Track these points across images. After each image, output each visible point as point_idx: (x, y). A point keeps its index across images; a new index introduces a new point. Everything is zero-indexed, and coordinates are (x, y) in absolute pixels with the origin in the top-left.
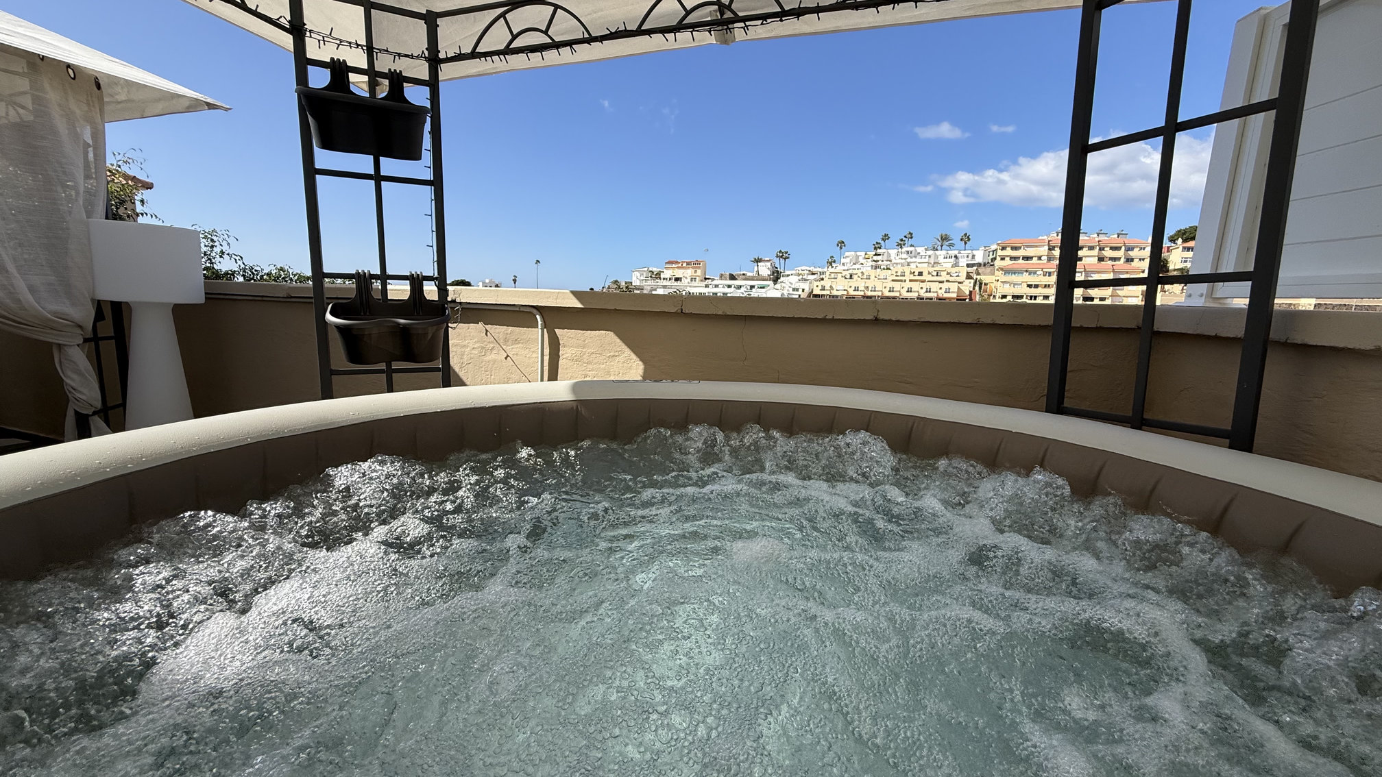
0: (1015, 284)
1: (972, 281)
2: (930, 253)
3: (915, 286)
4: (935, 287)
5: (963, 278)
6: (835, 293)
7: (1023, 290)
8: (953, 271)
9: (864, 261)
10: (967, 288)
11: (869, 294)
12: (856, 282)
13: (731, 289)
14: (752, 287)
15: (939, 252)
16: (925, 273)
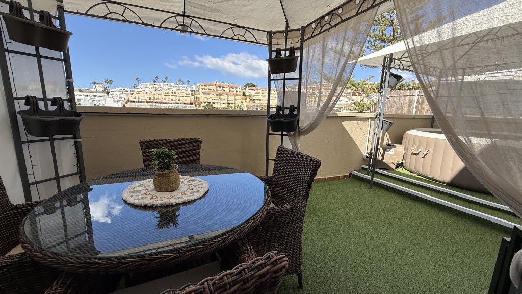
0: (208, 98)
1: (194, 97)
2: (177, 85)
3: (174, 98)
4: (181, 98)
5: (190, 95)
6: (141, 100)
7: (210, 100)
8: (187, 93)
9: (150, 87)
10: (192, 99)
11: (156, 101)
12: (149, 96)
13: (82, 97)
14: (95, 96)
15: (180, 85)
16: (177, 93)
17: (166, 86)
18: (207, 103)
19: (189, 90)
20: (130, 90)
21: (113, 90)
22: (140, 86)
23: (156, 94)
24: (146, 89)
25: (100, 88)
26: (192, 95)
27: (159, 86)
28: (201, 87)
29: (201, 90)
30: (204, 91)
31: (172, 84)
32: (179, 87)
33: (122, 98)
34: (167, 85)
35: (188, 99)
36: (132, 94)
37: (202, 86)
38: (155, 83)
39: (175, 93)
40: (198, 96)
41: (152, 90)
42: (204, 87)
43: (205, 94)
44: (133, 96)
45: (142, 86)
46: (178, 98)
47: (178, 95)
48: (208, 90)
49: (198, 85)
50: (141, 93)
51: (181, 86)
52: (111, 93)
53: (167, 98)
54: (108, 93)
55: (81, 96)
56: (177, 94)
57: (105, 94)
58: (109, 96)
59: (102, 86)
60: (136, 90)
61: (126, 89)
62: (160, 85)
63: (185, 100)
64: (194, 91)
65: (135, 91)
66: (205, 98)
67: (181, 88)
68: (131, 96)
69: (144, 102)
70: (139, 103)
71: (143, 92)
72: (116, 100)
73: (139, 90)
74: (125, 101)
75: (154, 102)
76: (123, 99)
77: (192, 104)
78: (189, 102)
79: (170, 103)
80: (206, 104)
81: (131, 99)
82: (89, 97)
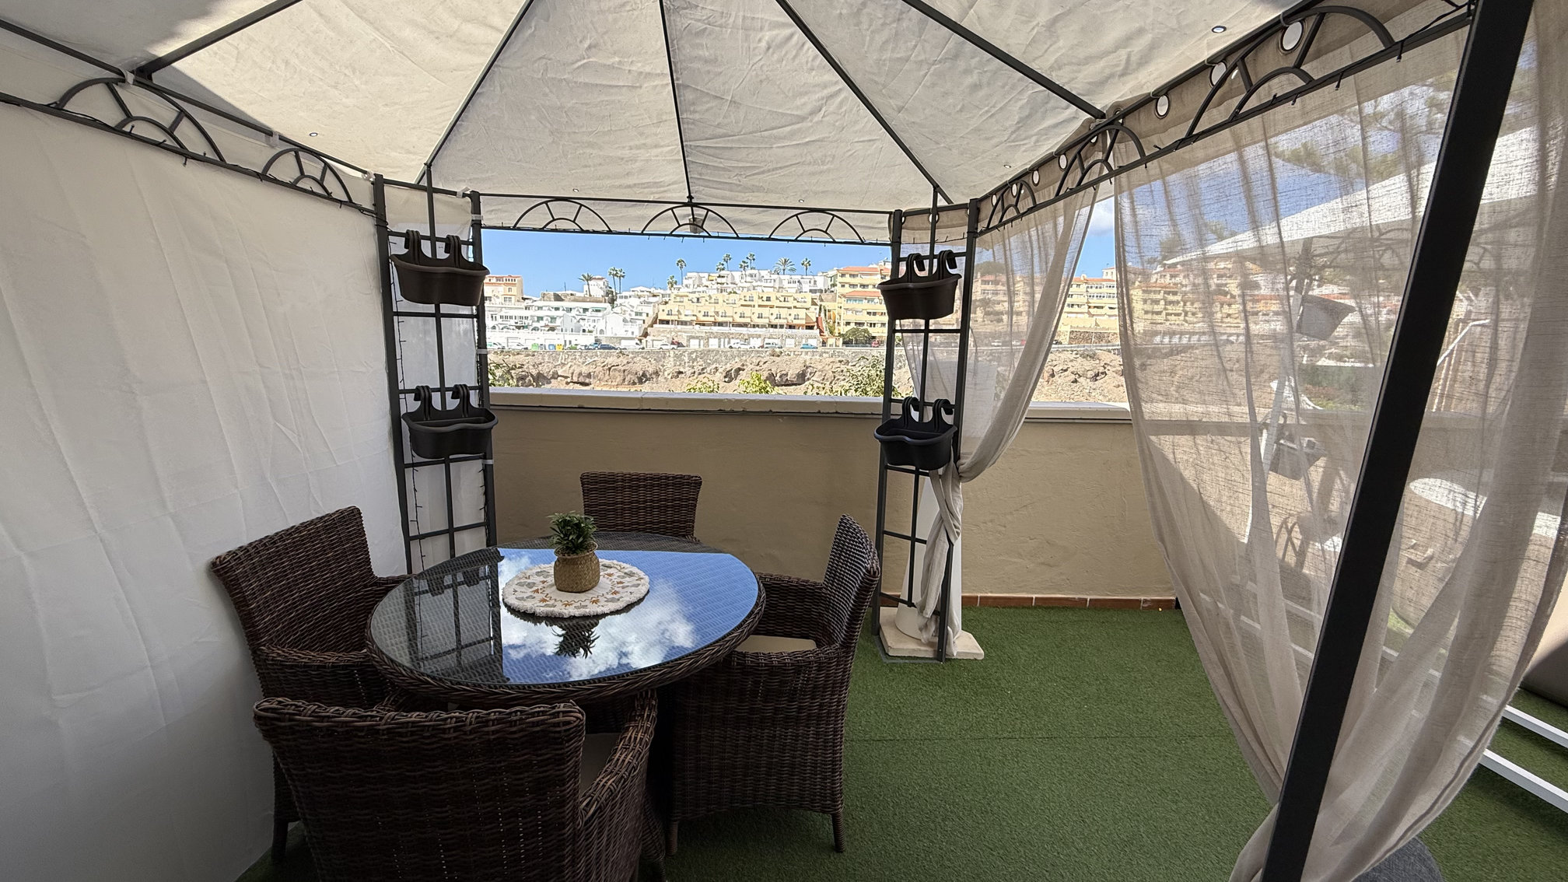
0: (857, 312)
1: (818, 308)
2: (775, 277)
3: (766, 312)
4: (784, 312)
5: (809, 304)
6: (683, 318)
7: (864, 318)
8: (799, 296)
9: (708, 283)
10: (813, 314)
11: (720, 319)
12: (704, 306)
13: (560, 313)
14: (585, 310)
15: (782, 277)
16: (773, 298)
17: (749, 279)
18: (853, 325)
19: (806, 287)
20: (662, 292)
21: (624, 294)
22: (685, 282)
23: (720, 301)
24: (699, 289)
25: (597, 289)
26: (814, 304)
27: (729, 282)
28: (840, 279)
29: (838, 289)
30: (847, 290)
31: (764, 273)
32: (781, 281)
33: (641, 314)
34: (751, 276)
35: (802, 313)
36: (666, 303)
37: (843, 275)
38: (723, 273)
39: (768, 299)
40: (828, 305)
41: (714, 293)
42: (847, 279)
43: (849, 298)
44: (667, 308)
45: (690, 282)
46: (775, 311)
47: (777, 304)
48: (859, 289)
49: (831, 273)
50: (686, 299)
51: (787, 277)
52: (618, 301)
53: (747, 311)
54: (612, 301)
55: (557, 309)
56: (774, 302)
57: (608, 305)
58: (615, 310)
59: (601, 283)
60: (676, 292)
61: (652, 290)
62: (733, 277)
63: (793, 317)
64: (821, 291)
65: (673, 296)
66: (847, 309)
67: (785, 284)
68: (662, 307)
69: (691, 323)
70: (679, 327)
71: (691, 296)
72: (628, 319)
73: (684, 291)
74: (649, 321)
75: (715, 323)
76: (644, 317)
77: (811, 328)
78: (803, 322)
79: (754, 326)
80: (849, 328)
81: (663, 316)
82: (574, 313)
